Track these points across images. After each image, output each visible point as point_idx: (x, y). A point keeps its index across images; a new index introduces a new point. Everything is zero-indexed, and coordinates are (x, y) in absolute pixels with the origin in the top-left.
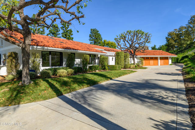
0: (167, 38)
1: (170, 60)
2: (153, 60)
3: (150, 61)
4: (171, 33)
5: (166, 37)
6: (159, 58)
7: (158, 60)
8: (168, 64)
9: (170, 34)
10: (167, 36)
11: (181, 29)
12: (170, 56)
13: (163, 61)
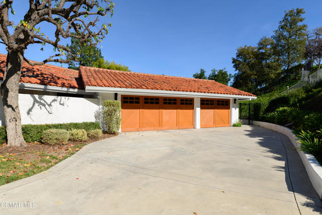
0: (234, 61)
1: (233, 109)
2: (176, 108)
3: (164, 111)
4: (243, 49)
5: (233, 59)
6: (197, 103)
7: (193, 108)
8: (227, 122)
9: (241, 53)
10: (235, 57)
11: (262, 44)
12: (235, 96)
13: (210, 112)
